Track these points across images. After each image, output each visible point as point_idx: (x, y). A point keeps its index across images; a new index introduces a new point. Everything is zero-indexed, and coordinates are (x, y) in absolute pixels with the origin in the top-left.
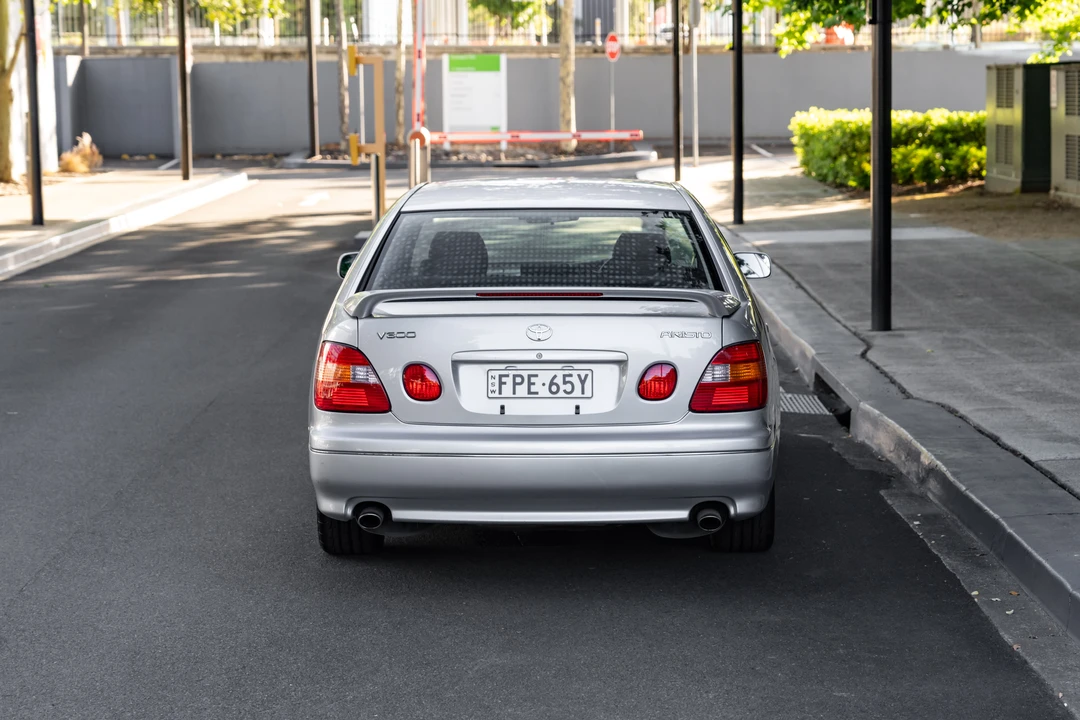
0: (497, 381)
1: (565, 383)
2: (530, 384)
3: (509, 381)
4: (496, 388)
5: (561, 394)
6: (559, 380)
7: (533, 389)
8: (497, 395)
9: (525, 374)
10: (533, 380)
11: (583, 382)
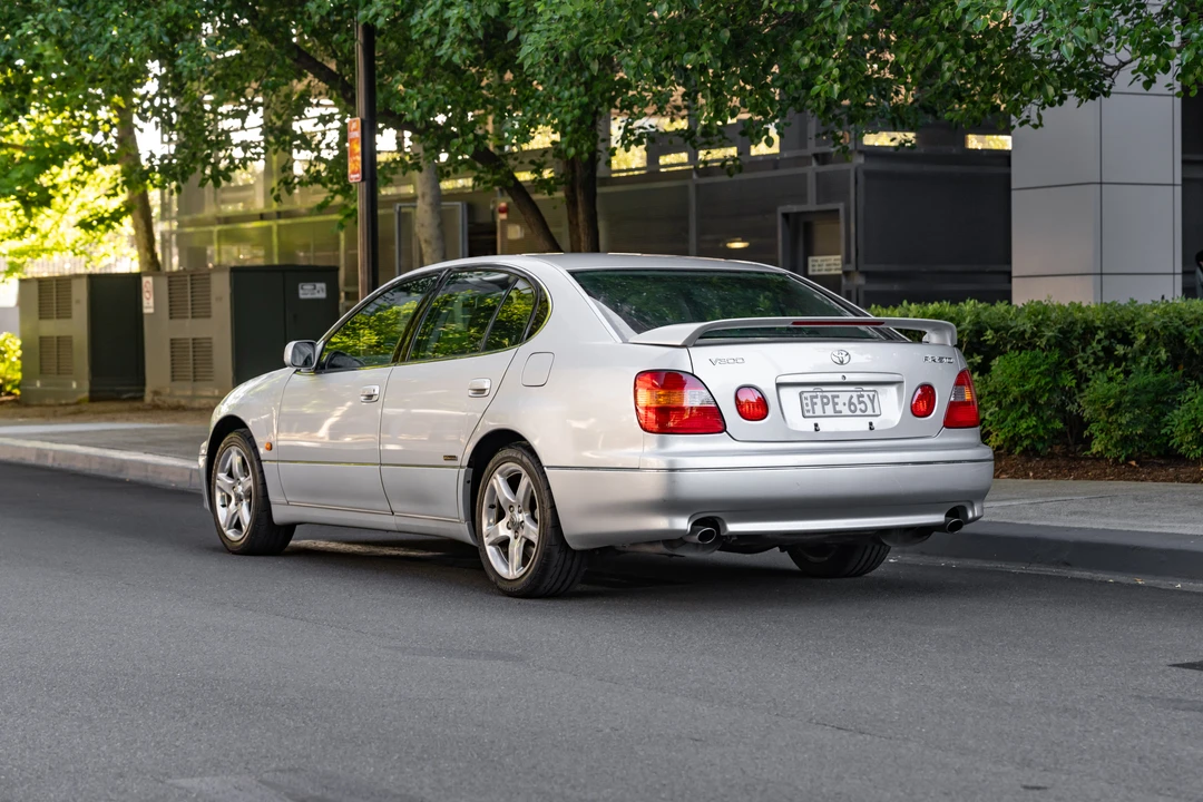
0: (809, 401)
1: (860, 403)
2: (835, 404)
3: (818, 401)
4: (810, 407)
5: (858, 413)
6: (855, 400)
7: (838, 408)
8: (811, 414)
9: (829, 395)
10: (836, 400)
11: (872, 402)
